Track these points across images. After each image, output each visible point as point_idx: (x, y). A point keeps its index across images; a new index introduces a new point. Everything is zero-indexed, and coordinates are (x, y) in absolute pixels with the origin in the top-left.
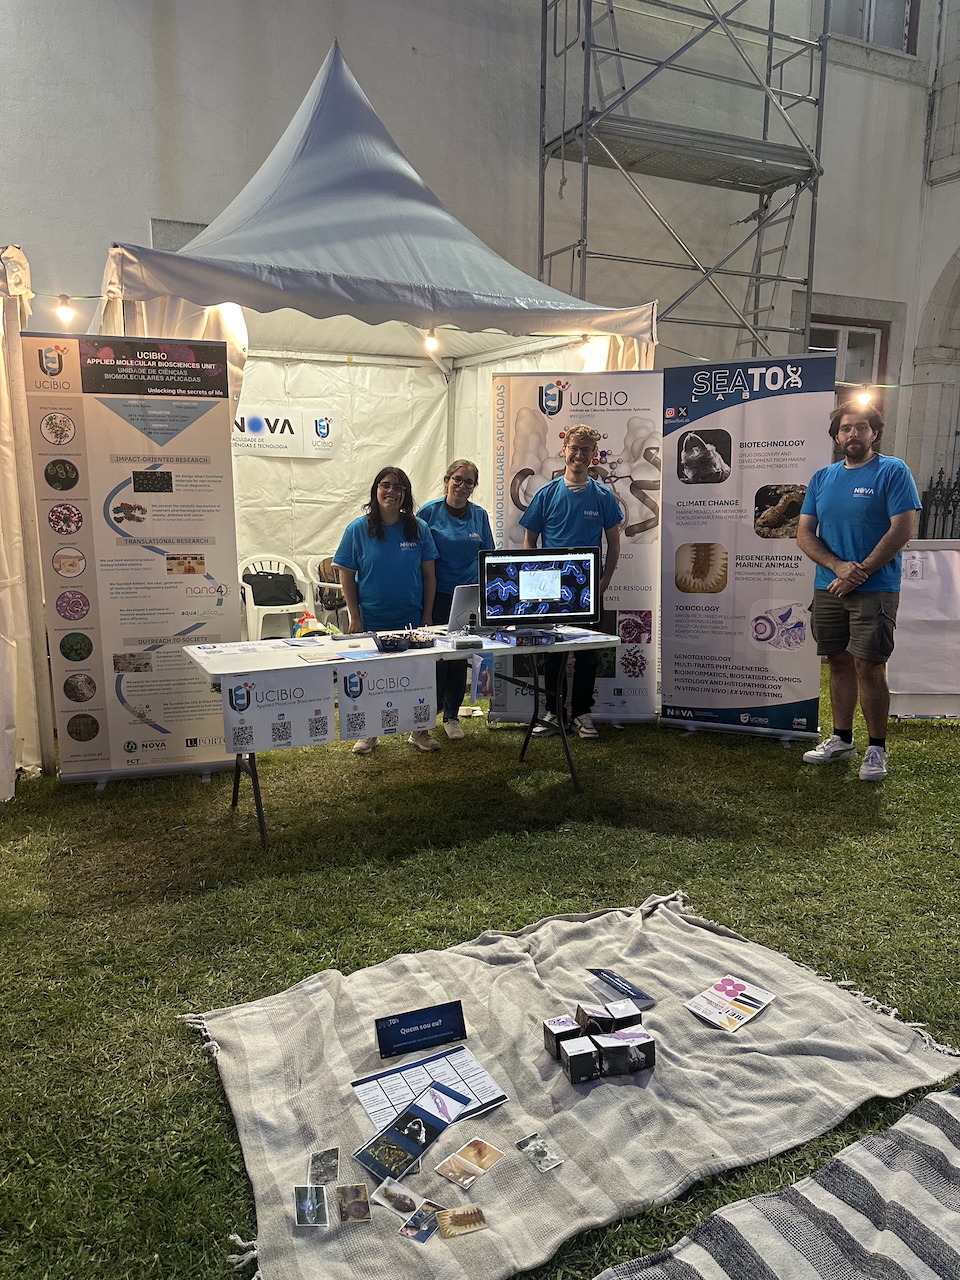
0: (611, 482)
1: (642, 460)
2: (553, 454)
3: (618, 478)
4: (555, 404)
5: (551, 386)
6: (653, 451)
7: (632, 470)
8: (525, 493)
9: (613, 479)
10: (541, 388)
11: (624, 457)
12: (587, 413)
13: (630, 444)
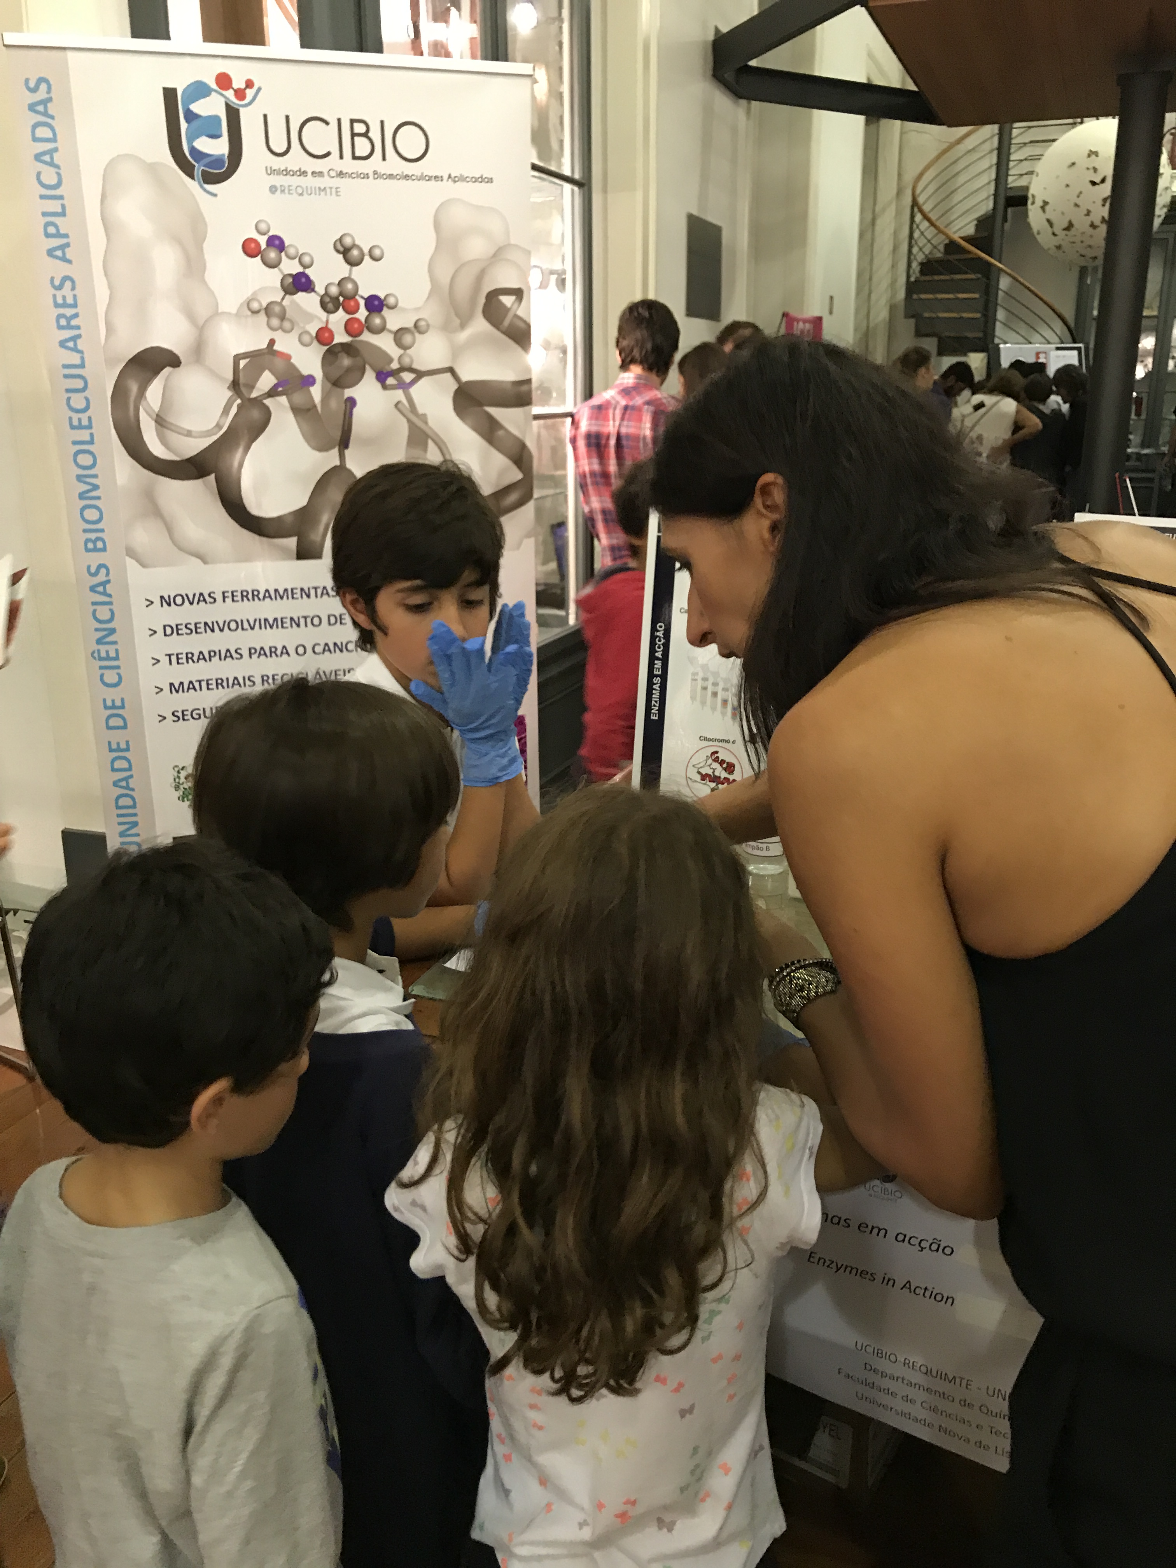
0: (404, 386)
1: (480, 325)
2: (230, 302)
3: (420, 375)
4: (219, 147)
5: (199, 90)
6: (507, 300)
7: (456, 351)
8: (160, 421)
9: (407, 377)
10: (170, 95)
11: (431, 314)
12: (318, 182)
13: (445, 279)
